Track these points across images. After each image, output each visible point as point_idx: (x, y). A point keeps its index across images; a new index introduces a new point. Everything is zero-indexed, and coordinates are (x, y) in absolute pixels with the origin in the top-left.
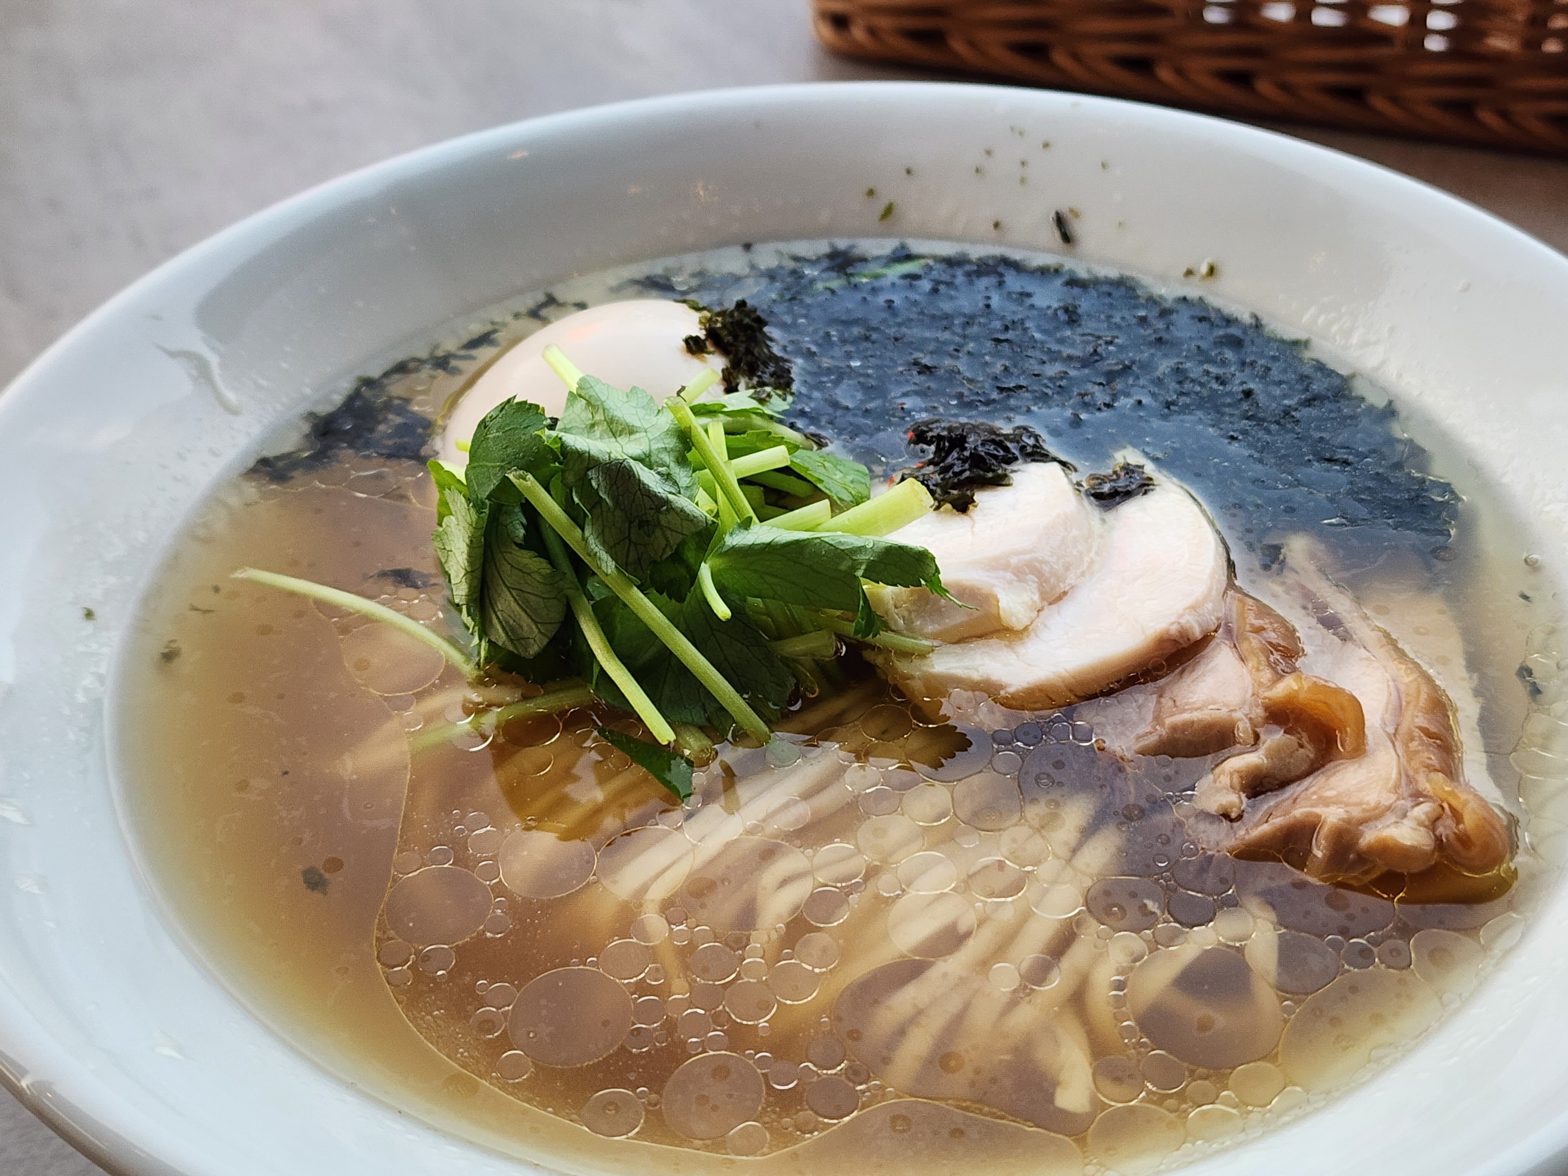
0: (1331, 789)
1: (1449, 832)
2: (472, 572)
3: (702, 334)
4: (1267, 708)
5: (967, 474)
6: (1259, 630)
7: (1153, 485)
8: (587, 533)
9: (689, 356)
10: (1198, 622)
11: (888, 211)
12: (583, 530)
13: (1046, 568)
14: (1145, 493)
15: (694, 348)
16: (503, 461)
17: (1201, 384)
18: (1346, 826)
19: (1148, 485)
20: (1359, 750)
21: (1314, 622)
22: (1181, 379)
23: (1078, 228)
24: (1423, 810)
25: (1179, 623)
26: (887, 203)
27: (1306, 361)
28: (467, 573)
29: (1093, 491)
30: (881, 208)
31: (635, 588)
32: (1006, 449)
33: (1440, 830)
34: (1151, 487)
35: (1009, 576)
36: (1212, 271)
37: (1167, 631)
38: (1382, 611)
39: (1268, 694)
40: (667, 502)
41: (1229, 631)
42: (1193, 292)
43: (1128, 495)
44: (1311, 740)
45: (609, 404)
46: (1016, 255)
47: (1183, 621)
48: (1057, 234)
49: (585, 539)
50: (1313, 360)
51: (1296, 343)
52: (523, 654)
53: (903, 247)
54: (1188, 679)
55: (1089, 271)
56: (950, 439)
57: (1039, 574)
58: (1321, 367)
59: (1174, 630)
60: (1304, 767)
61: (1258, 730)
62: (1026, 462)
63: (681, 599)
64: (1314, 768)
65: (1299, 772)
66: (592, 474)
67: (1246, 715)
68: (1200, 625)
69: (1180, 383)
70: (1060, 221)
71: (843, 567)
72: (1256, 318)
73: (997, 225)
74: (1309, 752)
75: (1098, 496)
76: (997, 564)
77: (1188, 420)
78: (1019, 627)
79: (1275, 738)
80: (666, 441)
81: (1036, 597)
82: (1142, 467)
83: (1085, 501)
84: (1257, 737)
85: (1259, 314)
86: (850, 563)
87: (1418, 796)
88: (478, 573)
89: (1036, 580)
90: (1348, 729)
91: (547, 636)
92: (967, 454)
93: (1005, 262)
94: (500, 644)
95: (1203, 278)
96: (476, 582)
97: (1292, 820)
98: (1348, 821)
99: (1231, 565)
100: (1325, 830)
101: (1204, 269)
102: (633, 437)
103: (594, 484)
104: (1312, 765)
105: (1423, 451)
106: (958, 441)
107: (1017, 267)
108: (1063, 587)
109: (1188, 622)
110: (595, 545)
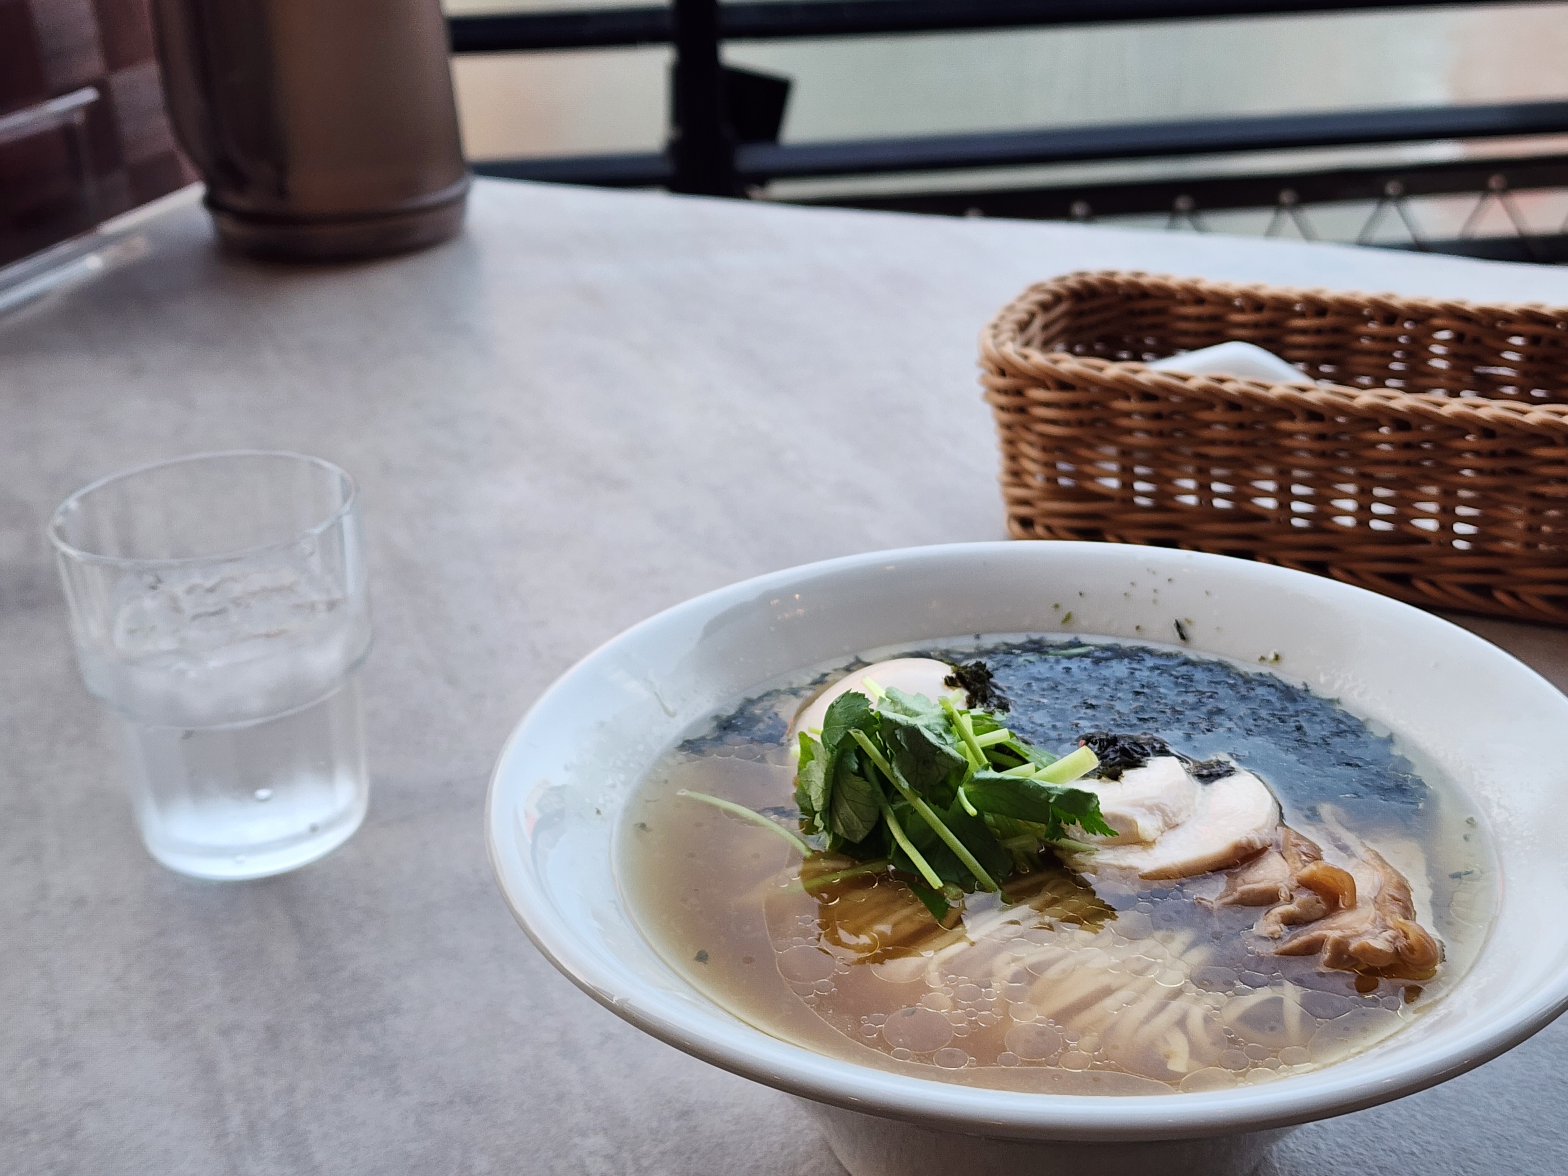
0: (1334, 924)
1: (1402, 945)
2: (826, 789)
3: (954, 675)
4: (1299, 882)
5: (1118, 759)
6: (1296, 845)
7: (1235, 771)
8: (893, 765)
9: (946, 687)
10: (1259, 838)
11: (1068, 618)
12: (891, 764)
13: (1167, 808)
14: (1230, 775)
15: (949, 683)
16: (845, 724)
17: (1269, 721)
18: (1342, 939)
19: (1232, 771)
20: (1352, 906)
21: (1332, 847)
22: (1256, 718)
23: (1189, 631)
24: (1389, 934)
25: (1247, 837)
26: (1067, 612)
27: (1337, 711)
28: (824, 790)
29: (1196, 773)
30: (1063, 616)
31: (919, 799)
32: (1143, 749)
33: (1398, 944)
34: (1233, 772)
35: (1144, 810)
36: (1277, 657)
37: (1240, 842)
38: (1374, 841)
39: (1300, 873)
40: (940, 749)
41: (1278, 846)
42: (1265, 669)
43: (1219, 776)
44: (1324, 900)
45: (904, 701)
46: (1151, 646)
47: (1249, 836)
48: (1177, 634)
49: (892, 768)
50: (1342, 710)
51: (1331, 701)
52: (853, 840)
53: (1076, 638)
54: (1252, 870)
55: (1198, 656)
56: (1107, 740)
57: (1163, 813)
58: (1347, 715)
59: (1244, 841)
60: (1320, 914)
61: (1292, 893)
62: (1155, 756)
63: (947, 808)
64: (1325, 915)
65: (1317, 917)
66: (897, 732)
67: (1286, 885)
68: (1260, 841)
69: (1255, 720)
70: (1179, 626)
71: (1043, 796)
72: (1305, 684)
73: (1138, 628)
74: (1323, 906)
75: (1200, 777)
76: (1137, 804)
77: (1258, 740)
78: (1150, 839)
79: (1303, 897)
80: (938, 719)
81: (1161, 824)
82: (1228, 762)
83: (1192, 777)
84: (1292, 897)
85: (1309, 683)
86: (1046, 795)
87: (1386, 928)
88: (829, 791)
89: (1161, 814)
90: (1346, 893)
91: (867, 829)
92: (1117, 747)
93: (1144, 650)
94: (840, 834)
95: (1271, 662)
96: (828, 797)
97: (1311, 938)
98: (1343, 937)
99: (1281, 815)
100: (1330, 942)
101: (1272, 657)
102: (919, 717)
103: (898, 737)
104: (1325, 913)
105: (1410, 762)
106: (1114, 741)
107: (1150, 652)
108: (1178, 820)
109: (1252, 837)
110: (897, 773)
